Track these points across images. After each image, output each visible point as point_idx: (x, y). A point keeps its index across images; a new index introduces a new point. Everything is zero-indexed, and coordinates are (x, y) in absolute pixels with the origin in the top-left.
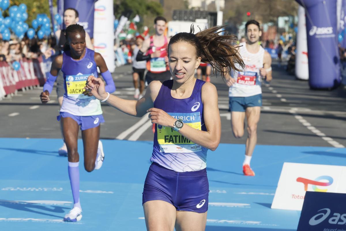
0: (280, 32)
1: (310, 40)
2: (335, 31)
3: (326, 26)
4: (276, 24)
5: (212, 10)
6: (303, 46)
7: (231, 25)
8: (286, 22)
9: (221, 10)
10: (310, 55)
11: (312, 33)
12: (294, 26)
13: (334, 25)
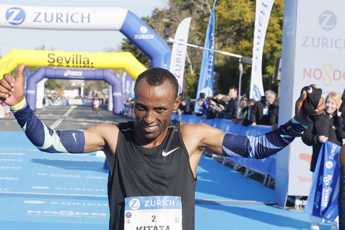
0: (104, 94)
1: (113, 97)
2: (122, 94)
3: (118, 92)
4: (102, 92)
5: (79, 87)
6: (111, 100)
7: (86, 92)
8: (106, 91)
9: (83, 86)
10: (113, 102)
11: (114, 95)
12: (108, 93)
13: (122, 92)
